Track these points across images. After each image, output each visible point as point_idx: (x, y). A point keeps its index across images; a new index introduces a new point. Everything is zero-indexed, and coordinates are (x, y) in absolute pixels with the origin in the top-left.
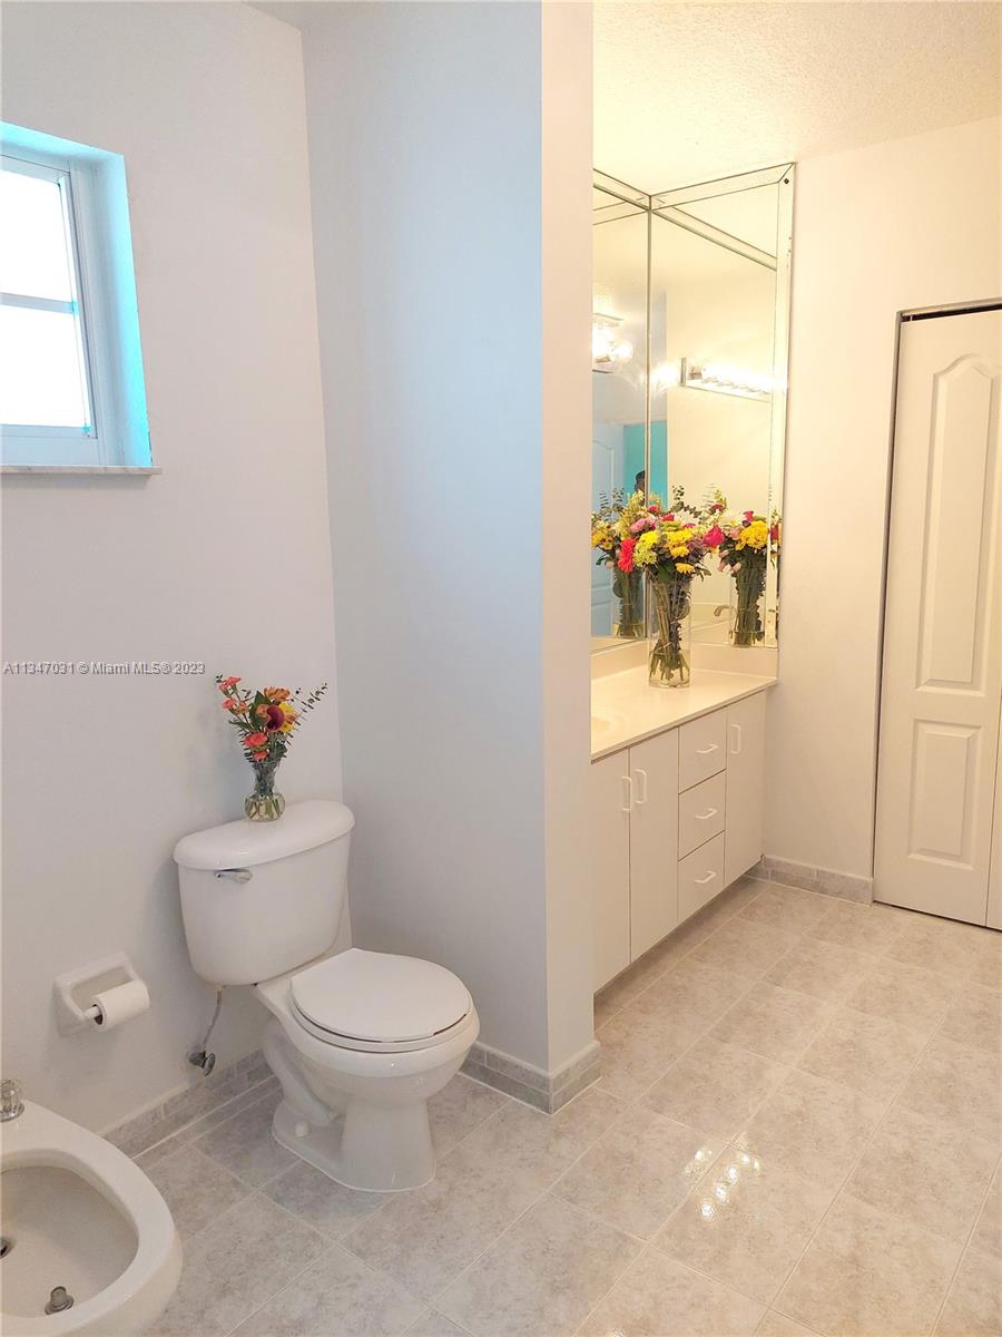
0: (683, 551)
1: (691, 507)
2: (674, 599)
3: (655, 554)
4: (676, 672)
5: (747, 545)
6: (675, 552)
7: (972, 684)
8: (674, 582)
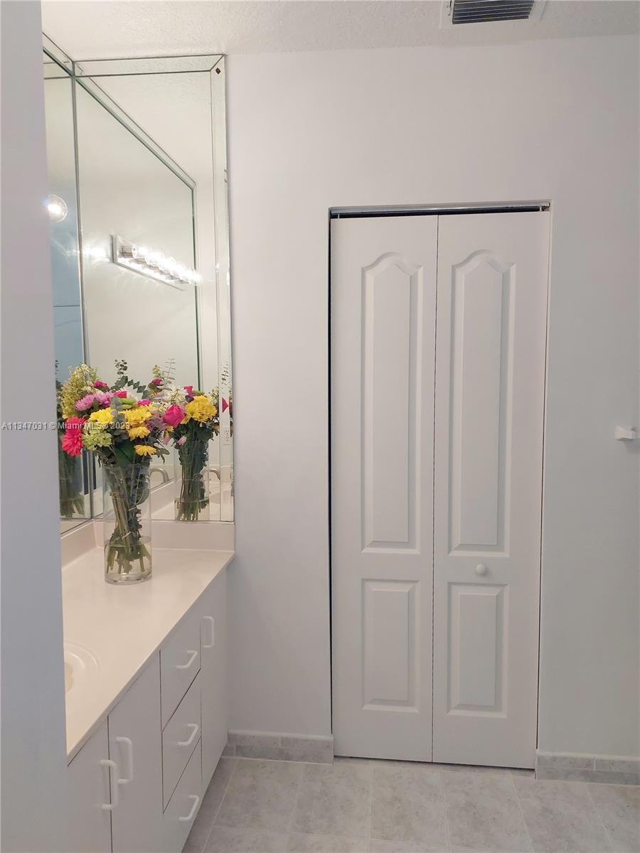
0: (142, 431)
1: (135, 382)
2: (132, 484)
3: (109, 436)
4: (135, 563)
5: (191, 419)
6: (134, 433)
7: (409, 544)
8: (132, 466)
